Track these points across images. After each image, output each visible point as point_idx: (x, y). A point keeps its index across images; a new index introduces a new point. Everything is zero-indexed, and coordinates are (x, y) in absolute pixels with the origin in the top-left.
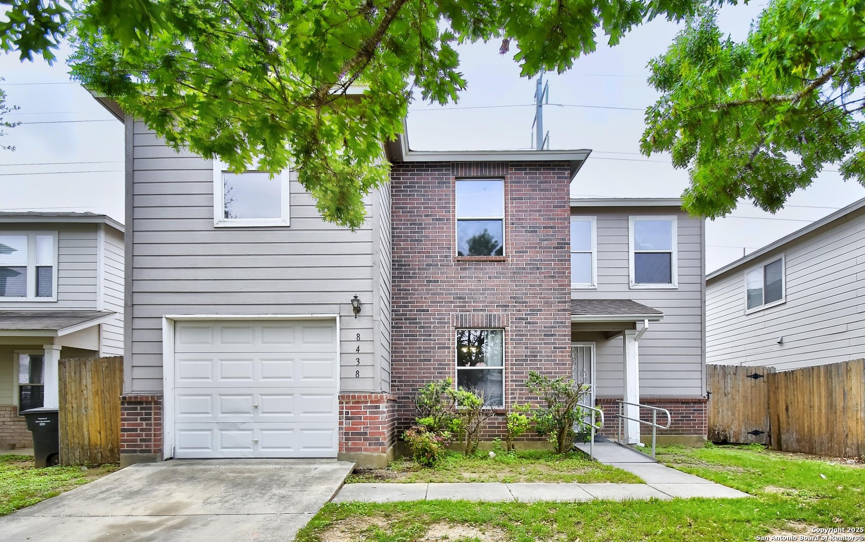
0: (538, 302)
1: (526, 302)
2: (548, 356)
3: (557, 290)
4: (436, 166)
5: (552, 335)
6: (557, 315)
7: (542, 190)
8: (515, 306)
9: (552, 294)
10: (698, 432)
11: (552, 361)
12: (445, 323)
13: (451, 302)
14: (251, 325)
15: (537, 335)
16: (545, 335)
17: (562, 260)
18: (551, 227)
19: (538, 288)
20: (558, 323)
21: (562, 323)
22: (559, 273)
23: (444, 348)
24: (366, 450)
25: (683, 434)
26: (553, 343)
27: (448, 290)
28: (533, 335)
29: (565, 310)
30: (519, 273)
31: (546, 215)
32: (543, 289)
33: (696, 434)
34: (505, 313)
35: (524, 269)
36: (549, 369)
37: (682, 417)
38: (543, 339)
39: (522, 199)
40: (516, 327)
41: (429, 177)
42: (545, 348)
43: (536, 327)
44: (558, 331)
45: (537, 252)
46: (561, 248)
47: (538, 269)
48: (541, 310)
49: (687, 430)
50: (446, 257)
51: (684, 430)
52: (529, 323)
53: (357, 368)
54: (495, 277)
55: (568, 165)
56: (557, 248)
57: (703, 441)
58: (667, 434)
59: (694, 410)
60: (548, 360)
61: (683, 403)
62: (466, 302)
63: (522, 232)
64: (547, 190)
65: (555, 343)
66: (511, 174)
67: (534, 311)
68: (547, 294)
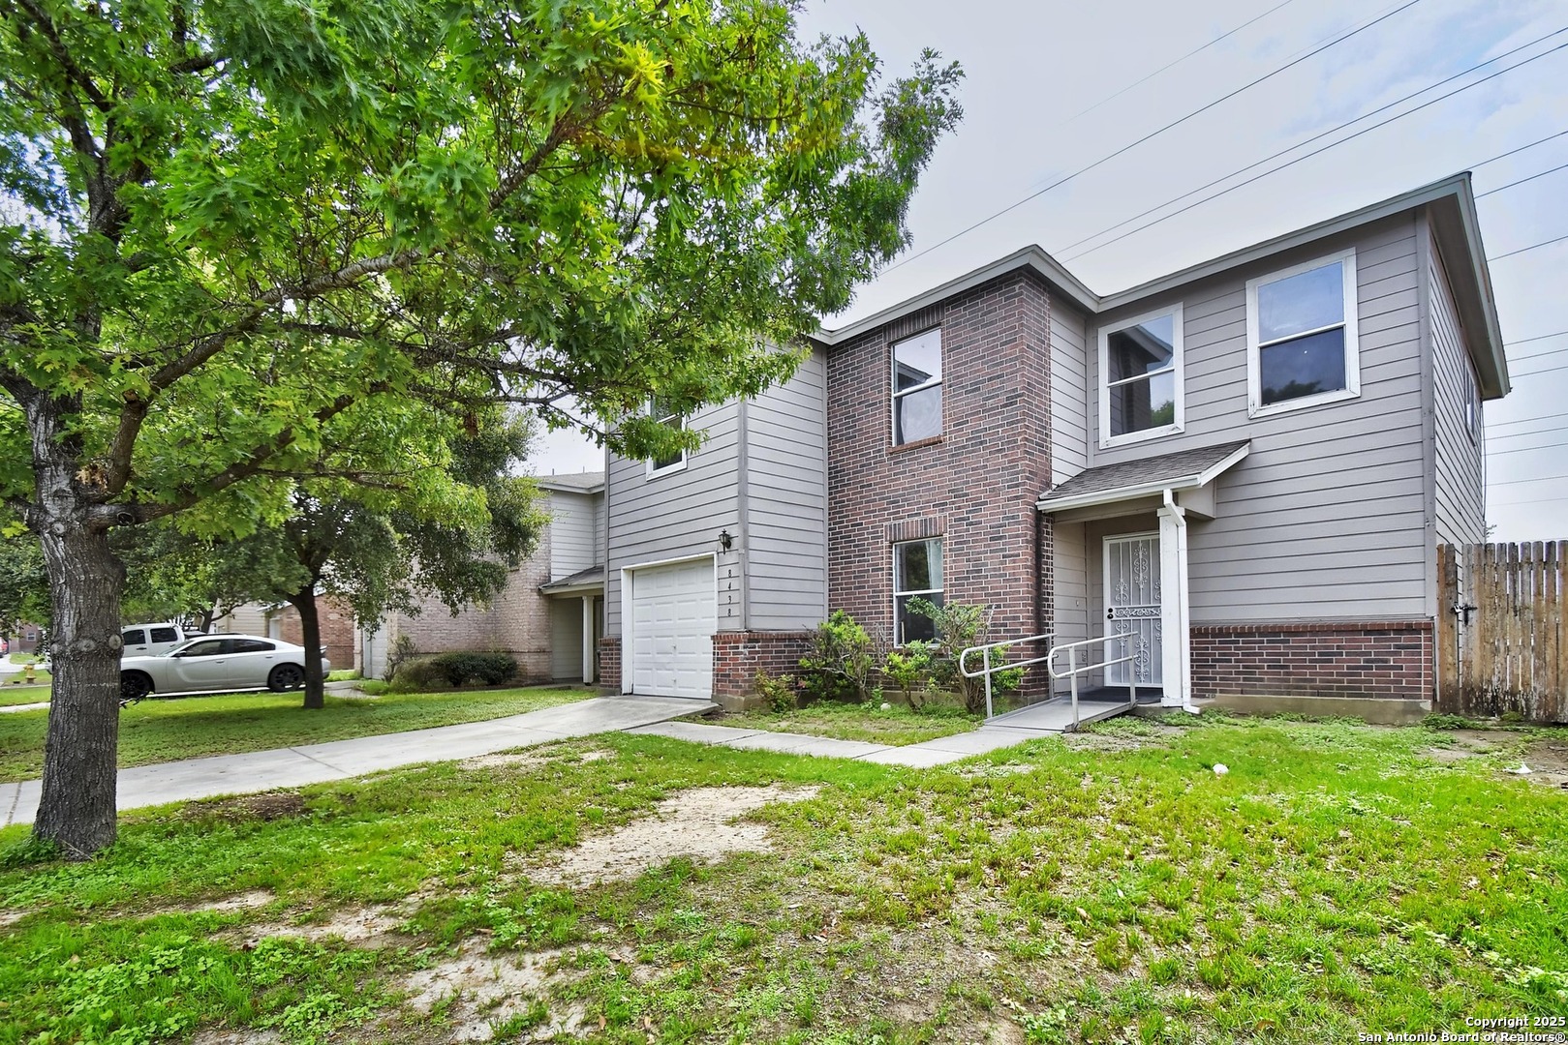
0: (982, 492)
1: (967, 495)
2: (995, 570)
3: (1007, 468)
4: (868, 337)
5: (1001, 538)
6: (1007, 506)
7: (986, 325)
8: (954, 503)
9: (1000, 476)
10: (1412, 692)
11: (1001, 576)
12: (878, 537)
13: (885, 509)
14: (671, 568)
15: (982, 540)
16: (992, 539)
17: (1013, 423)
18: (998, 377)
19: (981, 471)
20: (1008, 518)
21: (1013, 517)
22: (1009, 443)
23: (878, 570)
24: (730, 693)
25: (1371, 696)
26: (1002, 550)
27: (882, 494)
28: (976, 541)
29: (1017, 498)
30: (958, 455)
31: (990, 361)
32: (989, 472)
33: (1403, 696)
34: (942, 514)
35: (964, 447)
36: (997, 588)
37: (1366, 661)
38: (989, 546)
39: (960, 347)
40: (955, 532)
41: (862, 353)
42: (992, 557)
43: (980, 528)
44: (1008, 531)
45: (980, 419)
46: (1011, 404)
47: (981, 443)
48: (986, 503)
49: (1380, 689)
50: (879, 451)
51: (1372, 689)
52: (971, 524)
53: (729, 607)
54: (931, 467)
55: (1020, 275)
56: (1005, 406)
57: (1420, 712)
58: (1331, 695)
59: (1396, 647)
60: (995, 576)
61: (1368, 632)
62: (899, 507)
63: (961, 394)
64: (992, 323)
65: (1004, 550)
66: (948, 317)
67: (978, 505)
68: (994, 477)
